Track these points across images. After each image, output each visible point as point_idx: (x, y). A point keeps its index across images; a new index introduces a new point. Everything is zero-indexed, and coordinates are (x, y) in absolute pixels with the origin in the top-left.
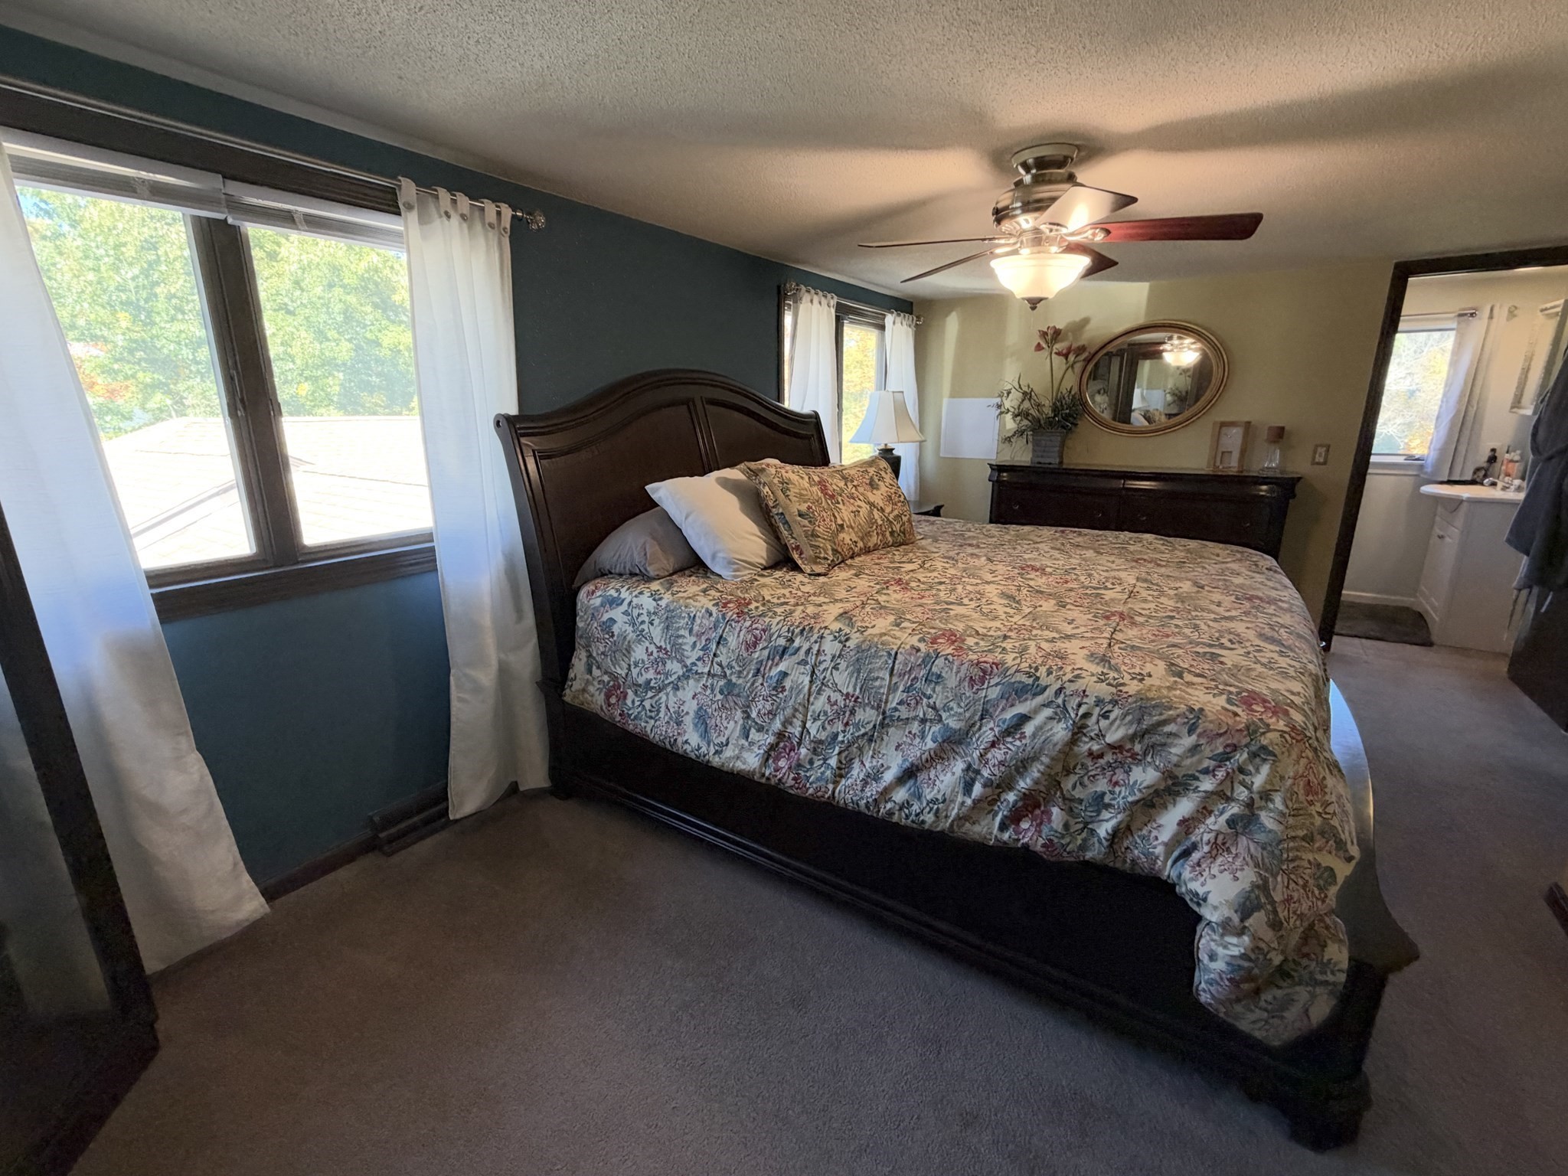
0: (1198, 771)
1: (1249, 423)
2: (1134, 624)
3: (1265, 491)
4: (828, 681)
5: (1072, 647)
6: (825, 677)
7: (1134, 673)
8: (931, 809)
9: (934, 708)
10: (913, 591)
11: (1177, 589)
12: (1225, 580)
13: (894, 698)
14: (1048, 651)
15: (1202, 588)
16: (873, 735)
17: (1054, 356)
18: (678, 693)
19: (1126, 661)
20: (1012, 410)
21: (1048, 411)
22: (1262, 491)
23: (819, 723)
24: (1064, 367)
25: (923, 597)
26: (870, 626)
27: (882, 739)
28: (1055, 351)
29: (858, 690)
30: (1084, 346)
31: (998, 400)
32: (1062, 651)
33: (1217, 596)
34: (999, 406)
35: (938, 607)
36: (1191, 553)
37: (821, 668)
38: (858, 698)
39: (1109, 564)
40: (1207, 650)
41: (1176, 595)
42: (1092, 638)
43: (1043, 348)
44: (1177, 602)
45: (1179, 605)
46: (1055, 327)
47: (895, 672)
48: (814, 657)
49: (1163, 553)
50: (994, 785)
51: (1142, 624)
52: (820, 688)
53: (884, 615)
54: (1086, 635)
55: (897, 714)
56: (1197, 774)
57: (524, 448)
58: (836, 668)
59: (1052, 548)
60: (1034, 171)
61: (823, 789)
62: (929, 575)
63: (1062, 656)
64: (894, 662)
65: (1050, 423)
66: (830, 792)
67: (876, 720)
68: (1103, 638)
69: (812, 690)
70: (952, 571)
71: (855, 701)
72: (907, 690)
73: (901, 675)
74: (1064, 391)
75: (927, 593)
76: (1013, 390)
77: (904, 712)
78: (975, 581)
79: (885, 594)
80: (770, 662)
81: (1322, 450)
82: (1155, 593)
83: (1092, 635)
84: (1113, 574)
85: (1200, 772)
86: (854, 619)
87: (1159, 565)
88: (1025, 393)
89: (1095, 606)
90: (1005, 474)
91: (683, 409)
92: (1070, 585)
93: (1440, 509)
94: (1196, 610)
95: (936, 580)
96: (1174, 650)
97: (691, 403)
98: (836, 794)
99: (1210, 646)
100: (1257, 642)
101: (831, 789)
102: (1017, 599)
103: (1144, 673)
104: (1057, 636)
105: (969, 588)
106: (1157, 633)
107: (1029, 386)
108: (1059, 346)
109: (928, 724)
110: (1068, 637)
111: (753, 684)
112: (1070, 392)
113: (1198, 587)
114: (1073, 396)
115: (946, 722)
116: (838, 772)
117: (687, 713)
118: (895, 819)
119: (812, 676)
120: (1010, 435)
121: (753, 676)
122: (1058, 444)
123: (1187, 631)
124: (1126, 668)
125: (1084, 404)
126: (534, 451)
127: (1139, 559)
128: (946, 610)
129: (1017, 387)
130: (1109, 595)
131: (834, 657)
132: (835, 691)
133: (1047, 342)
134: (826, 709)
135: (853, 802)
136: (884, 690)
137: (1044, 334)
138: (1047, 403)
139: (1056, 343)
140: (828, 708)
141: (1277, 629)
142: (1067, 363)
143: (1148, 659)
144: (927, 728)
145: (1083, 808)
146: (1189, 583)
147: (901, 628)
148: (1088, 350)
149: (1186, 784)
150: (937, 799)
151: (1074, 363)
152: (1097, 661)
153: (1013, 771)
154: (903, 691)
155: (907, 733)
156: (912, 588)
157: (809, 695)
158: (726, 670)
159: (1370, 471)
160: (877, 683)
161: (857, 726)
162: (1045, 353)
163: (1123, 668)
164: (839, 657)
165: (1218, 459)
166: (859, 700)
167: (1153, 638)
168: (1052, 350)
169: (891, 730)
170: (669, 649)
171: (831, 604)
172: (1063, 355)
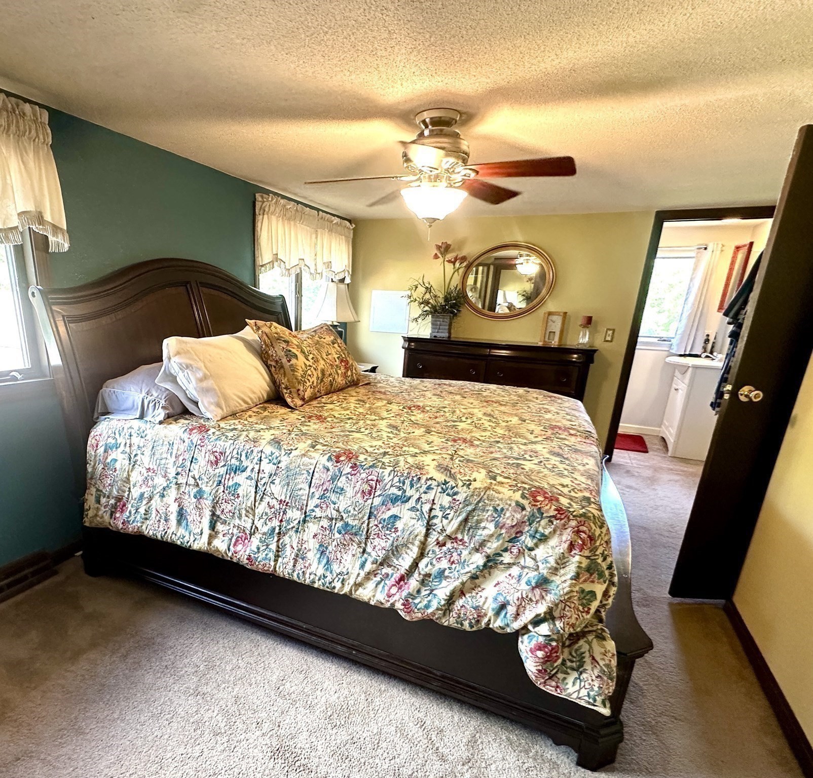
0: (501, 551)
1: (565, 313)
2: (472, 445)
3: (576, 358)
4: (267, 492)
5: (427, 459)
6: (265, 489)
7: (465, 480)
8: (339, 579)
9: (338, 511)
10: (328, 423)
11: (508, 422)
12: (540, 416)
13: (312, 503)
14: (412, 464)
15: (525, 421)
16: (298, 528)
17: (446, 263)
18: (164, 499)
19: (462, 471)
20: (418, 299)
21: (441, 301)
22: (573, 358)
23: (262, 521)
24: (452, 271)
25: (334, 427)
26: (294, 448)
27: (304, 531)
28: (446, 259)
29: (288, 497)
30: (465, 256)
31: (409, 293)
32: (421, 464)
33: (532, 427)
34: (410, 297)
35: (342, 434)
36: (521, 398)
37: (263, 482)
38: (288, 503)
39: (469, 405)
40: (515, 461)
41: (506, 426)
42: (440, 454)
43: (439, 257)
44: (506, 431)
45: (506, 433)
46: (446, 243)
47: (312, 485)
48: (256, 475)
49: (504, 397)
50: (378, 563)
51: (478, 446)
52: (262, 496)
53: (304, 440)
54: (436, 452)
55: (314, 514)
56: (501, 552)
57: (55, 314)
58: (273, 483)
59: (434, 395)
60: (430, 127)
61: (268, 566)
62: (343, 412)
63: (420, 467)
64: (312, 478)
65: (443, 308)
66: (272, 568)
67: (300, 518)
68: (447, 454)
69: (257, 498)
70: (361, 410)
71: (286, 505)
72: (321, 498)
73: (318, 487)
74: (452, 288)
75: (338, 425)
76: (419, 286)
77: (318, 512)
78: (373, 417)
79: (307, 426)
80: (228, 476)
81: (610, 332)
82: (494, 425)
83: (441, 452)
84: (469, 410)
85: (502, 551)
86: (282, 443)
87: (501, 405)
88: (427, 288)
89: (450, 434)
90: (413, 344)
91: (182, 289)
92: (437, 420)
93: (677, 373)
94: (515, 437)
95: (347, 417)
96: (494, 462)
97: (188, 286)
98: (277, 569)
99: (517, 459)
100: (548, 456)
101: (273, 565)
102: (399, 428)
103: (471, 479)
104: (418, 452)
105: (369, 422)
106: (485, 451)
107: (429, 284)
108: (450, 256)
109: (334, 521)
110: (425, 452)
111: (217, 491)
112: (456, 288)
113: (522, 421)
114: (458, 291)
115: (346, 520)
116: (277, 553)
117: (172, 513)
118: (316, 586)
119: (256, 488)
120: (417, 317)
121: (217, 486)
122: (447, 324)
123: (505, 451)
124: (460, 477)
125: (465, 296)
126: (63, 316)
127: (489, 401)
128: (347, 436)
129: (422, 284)
130: (462, 426)
131: (271, 475)
132: (272, 499)
133: (441, 254)
134: (266, 510)
135: (289, 574)
136: (305, 497)
137: (439, 247)
138: (441, 296)
139: (447, 254)
140: (268, 510)
141: (563, 448)
142: (454, 268)
143: (476, 469)
144: (334, 524)
145: (431, 580)
146: (517, 418)
147: (315, 450)
148: (468, 260)
149: (494, 560)
150: (343, 572)
151: (459, 268)
152: (442, 470)
153: (390, 553)
154: (318, 499)
155: (320, 527)
156: (328, 421)
157: (255, 502)
158: (198, 481)
159: (637, 347)
160: (300, 493)
161: (288, 522)
162: (441, 260)
163: (459, 476)
164: (274, 475)
165: (547, 337)
166: (289, 504)
167: (482, 454)
168: (445, 259)
169: (310, 525)
170: (156, 469)
171: (266, 431)
172: (452, 262)
